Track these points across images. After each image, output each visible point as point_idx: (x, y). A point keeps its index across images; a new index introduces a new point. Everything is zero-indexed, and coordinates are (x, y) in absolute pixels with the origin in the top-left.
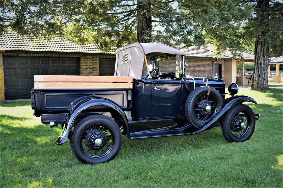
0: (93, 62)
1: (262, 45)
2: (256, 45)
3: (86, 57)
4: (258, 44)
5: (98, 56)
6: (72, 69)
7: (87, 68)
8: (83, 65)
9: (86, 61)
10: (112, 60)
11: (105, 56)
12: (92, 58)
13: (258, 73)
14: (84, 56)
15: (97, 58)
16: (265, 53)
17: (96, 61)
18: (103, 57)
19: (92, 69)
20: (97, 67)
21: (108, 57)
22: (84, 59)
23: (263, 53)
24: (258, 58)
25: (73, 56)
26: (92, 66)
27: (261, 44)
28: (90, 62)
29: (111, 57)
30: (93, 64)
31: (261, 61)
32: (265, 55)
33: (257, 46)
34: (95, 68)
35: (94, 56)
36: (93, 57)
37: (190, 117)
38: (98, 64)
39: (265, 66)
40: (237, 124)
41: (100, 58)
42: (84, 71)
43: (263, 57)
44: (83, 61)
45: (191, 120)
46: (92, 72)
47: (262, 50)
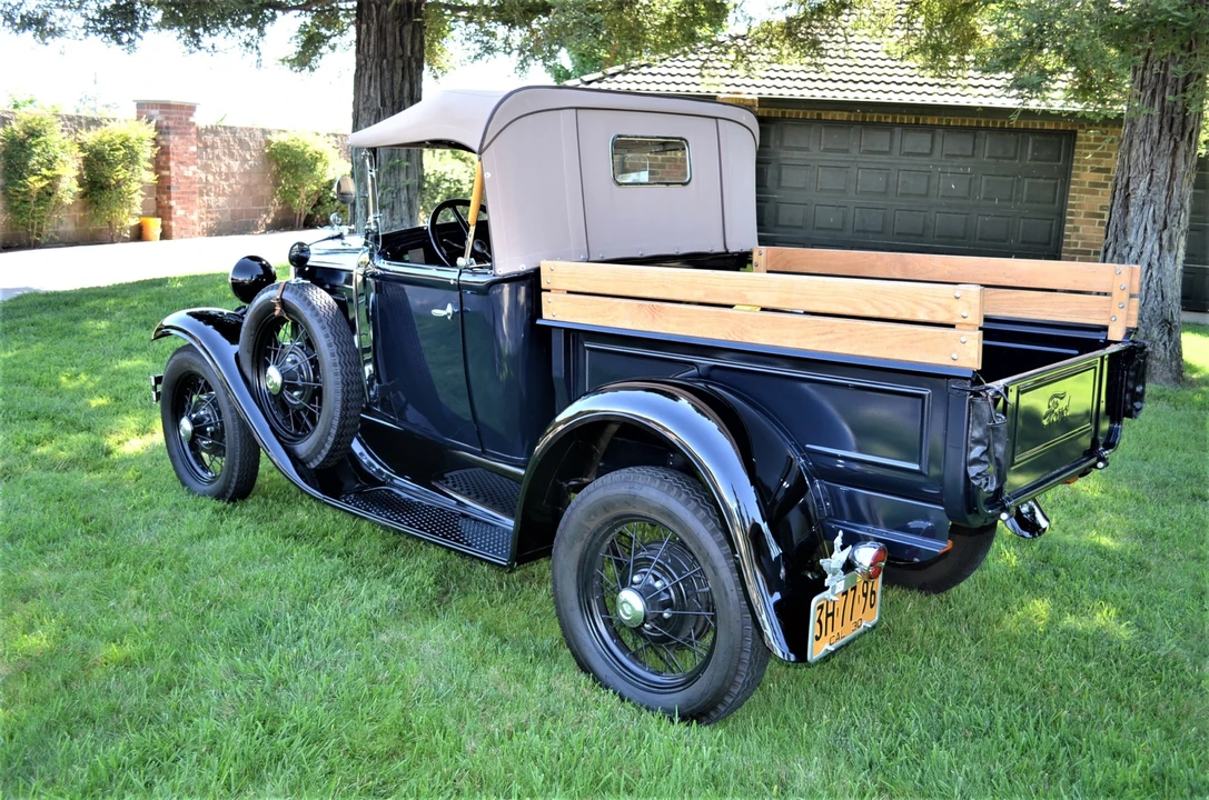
3: (1103, 130)
6: (1037, 181)
8: (1085, 169)
9: (1102, 148)
14: (1094, 128)
22: (1092, 143)
42: (1086, 196)
44: (1084, 151)
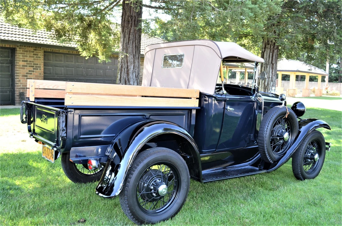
0: (35, 56)
1: (270, 50)
2: (263, 49)
3: (24, 48)
4: (266, 48)
5: (42, 48)
6: (2, 65)
7: (26, 65)
8: (20, 61)
9: (24, 54)
10: (62, 56)
11: (52, 49)
12: (33, 50)
13: (265, 85)
14: (21, 47)
15: (40, 50)
16: (274, 59)
17: (39, 56)
18: (50, 51)
19: (33, 67)
20: (40, 64)
21: (57, 51)
22: (21, 52)
23: (272, 60)
24: (266, 65)
25: (5, 45)
26: (33, 62)
27: (269, 48)
28: (30, 57)
29: (61, 51)
30: (35, 59)
31: (269, 69)
32: (273, 62)
33: (265, 51)
34: (37, 66)
35: (36, 47)
36: (36, 50)
37: (265, 148)
38: (42, 60)
39: (273, 77)
40: (309, 156)
41: (45, 52)
42: (21, 70)
43: (271, 64)
44: (19, 55)
45: (266, 152)
46: (33, 71)
47: (271, 55)
